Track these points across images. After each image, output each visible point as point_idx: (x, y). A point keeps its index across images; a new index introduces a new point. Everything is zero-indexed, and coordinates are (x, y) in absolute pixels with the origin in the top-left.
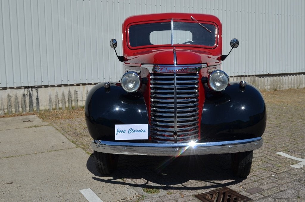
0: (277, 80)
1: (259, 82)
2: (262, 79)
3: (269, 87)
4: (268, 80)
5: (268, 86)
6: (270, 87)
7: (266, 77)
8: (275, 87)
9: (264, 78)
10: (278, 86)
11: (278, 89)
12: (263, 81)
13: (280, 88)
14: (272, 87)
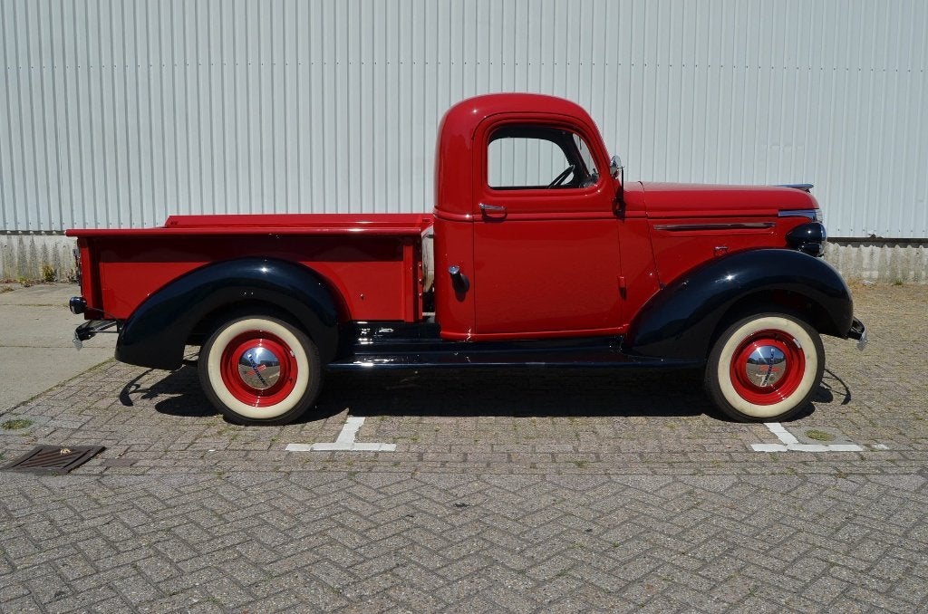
0: (908, 255)
1: (841, 257)
2: (851, 249)
3: (875, 274)
4: (872, 254)
5: (871, 269)
6: (880, 275)
7: (867, 246)
8: (900, 276)
9: (859, 246)
10: (912, 273)
11: (910, 282)
12: (853, 255)
13: (917, 278)
14: (888, 273)
